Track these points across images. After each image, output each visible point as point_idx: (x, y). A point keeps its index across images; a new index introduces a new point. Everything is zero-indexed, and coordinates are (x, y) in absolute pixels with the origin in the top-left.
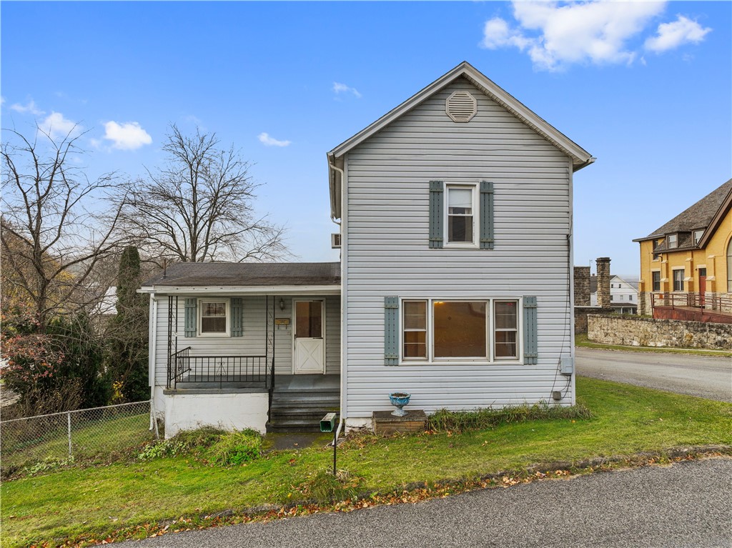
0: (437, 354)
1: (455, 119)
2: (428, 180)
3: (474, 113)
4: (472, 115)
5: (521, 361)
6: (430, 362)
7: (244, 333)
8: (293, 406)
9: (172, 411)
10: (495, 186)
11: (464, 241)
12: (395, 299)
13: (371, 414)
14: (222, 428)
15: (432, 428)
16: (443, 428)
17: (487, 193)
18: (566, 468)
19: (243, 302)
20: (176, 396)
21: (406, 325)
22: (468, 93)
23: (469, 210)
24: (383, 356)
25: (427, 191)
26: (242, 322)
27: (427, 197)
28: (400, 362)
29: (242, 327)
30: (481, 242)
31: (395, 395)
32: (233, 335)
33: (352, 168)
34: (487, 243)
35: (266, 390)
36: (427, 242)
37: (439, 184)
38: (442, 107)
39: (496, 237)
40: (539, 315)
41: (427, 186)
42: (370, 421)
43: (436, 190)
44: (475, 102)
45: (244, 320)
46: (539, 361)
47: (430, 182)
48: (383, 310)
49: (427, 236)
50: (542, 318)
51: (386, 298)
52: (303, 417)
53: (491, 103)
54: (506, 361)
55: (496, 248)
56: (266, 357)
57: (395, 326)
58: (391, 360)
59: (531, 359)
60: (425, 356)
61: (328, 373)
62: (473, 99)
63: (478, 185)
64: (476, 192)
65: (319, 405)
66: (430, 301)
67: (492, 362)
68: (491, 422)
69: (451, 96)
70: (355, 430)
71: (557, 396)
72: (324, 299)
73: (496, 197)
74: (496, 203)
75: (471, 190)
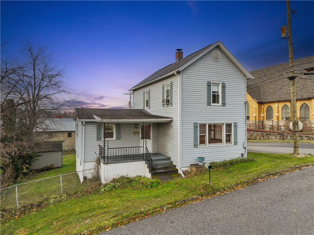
0: (209, 143)
1: (215, 60)
2: (207, 81)
3: (220, 58)
4: (220, 59)
5: (233, 144)
6: (207, 146)
7: (121, 138)
8: (156, 165)
9: (107, 171)
10: (226, 84)
11: (215, 103)
12: (197, 123)
13: (189, 165)
14: (128, 176)
15: (214, 168)
16: (217, 168)
17: (224, 87)
18: (272, 175)
19: (121, 125)
20: (108, 165)
21: (200, 133)
22: (218, 51)
23: (218, 92)
24: (193, 144)
25: (206, 85)
26: (120, 133)
27: (206, 87)
28: (199, 146)
29: (120, 135)
30: (222, 104)
31: (199, 157)
32: (117, 139)
33: (183, 75)
34: (224, 104)
35: (144, 160)
36: (206, 103)
37: (210, 82)
38: (211, 56)
39: (226, 102)
40: (238, 129)
41: (206, 83)
42: (189, 168)
43: (209, 85)
44: (220, 55)
45: (121, 133)
46: (238, 144)
47: (207, 82)
48: (193, 128)
49: (206, 101)
50: (239, 129)
51: (194, 123)
52: (162, 169)
53: (225, 56)
54: (229, 144)
55: (226, 106)
56: (143, 147)
57: (197, 133)
58: (196, 146)
59: (236, 143)
60: (205, 143)
61: (153, 153)
62: (220, 53)
63: (221, 84)
64: (220, 86)
65: (165, 164)
66: (207, 124)
67: (225, 145)
68: (231, 165)
69: (214, 52)
70: (184, 171)
71: (242, 155)
72: (152, 124)
73: (226, 88)
74: (226, 90)
75: (218, 85)
